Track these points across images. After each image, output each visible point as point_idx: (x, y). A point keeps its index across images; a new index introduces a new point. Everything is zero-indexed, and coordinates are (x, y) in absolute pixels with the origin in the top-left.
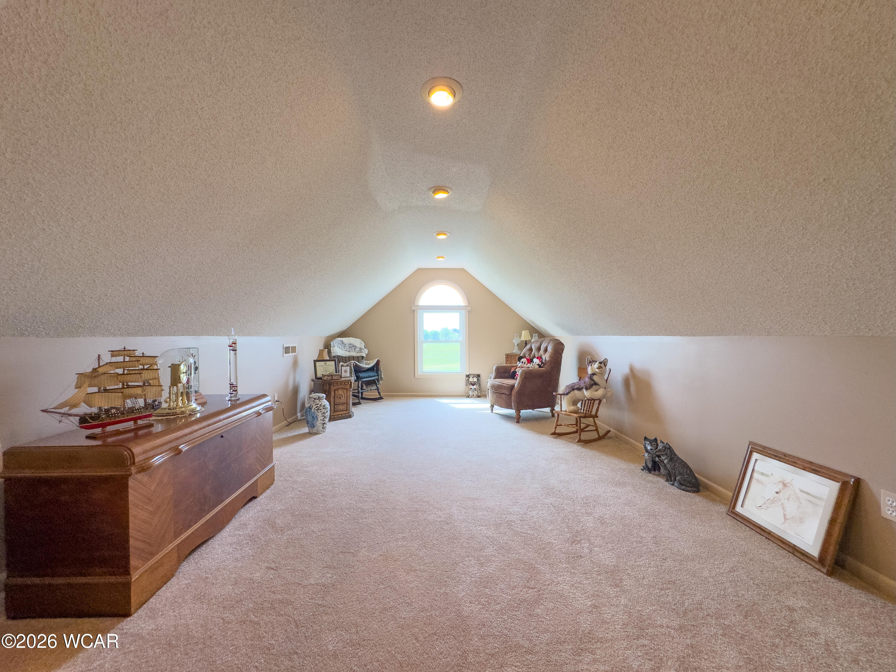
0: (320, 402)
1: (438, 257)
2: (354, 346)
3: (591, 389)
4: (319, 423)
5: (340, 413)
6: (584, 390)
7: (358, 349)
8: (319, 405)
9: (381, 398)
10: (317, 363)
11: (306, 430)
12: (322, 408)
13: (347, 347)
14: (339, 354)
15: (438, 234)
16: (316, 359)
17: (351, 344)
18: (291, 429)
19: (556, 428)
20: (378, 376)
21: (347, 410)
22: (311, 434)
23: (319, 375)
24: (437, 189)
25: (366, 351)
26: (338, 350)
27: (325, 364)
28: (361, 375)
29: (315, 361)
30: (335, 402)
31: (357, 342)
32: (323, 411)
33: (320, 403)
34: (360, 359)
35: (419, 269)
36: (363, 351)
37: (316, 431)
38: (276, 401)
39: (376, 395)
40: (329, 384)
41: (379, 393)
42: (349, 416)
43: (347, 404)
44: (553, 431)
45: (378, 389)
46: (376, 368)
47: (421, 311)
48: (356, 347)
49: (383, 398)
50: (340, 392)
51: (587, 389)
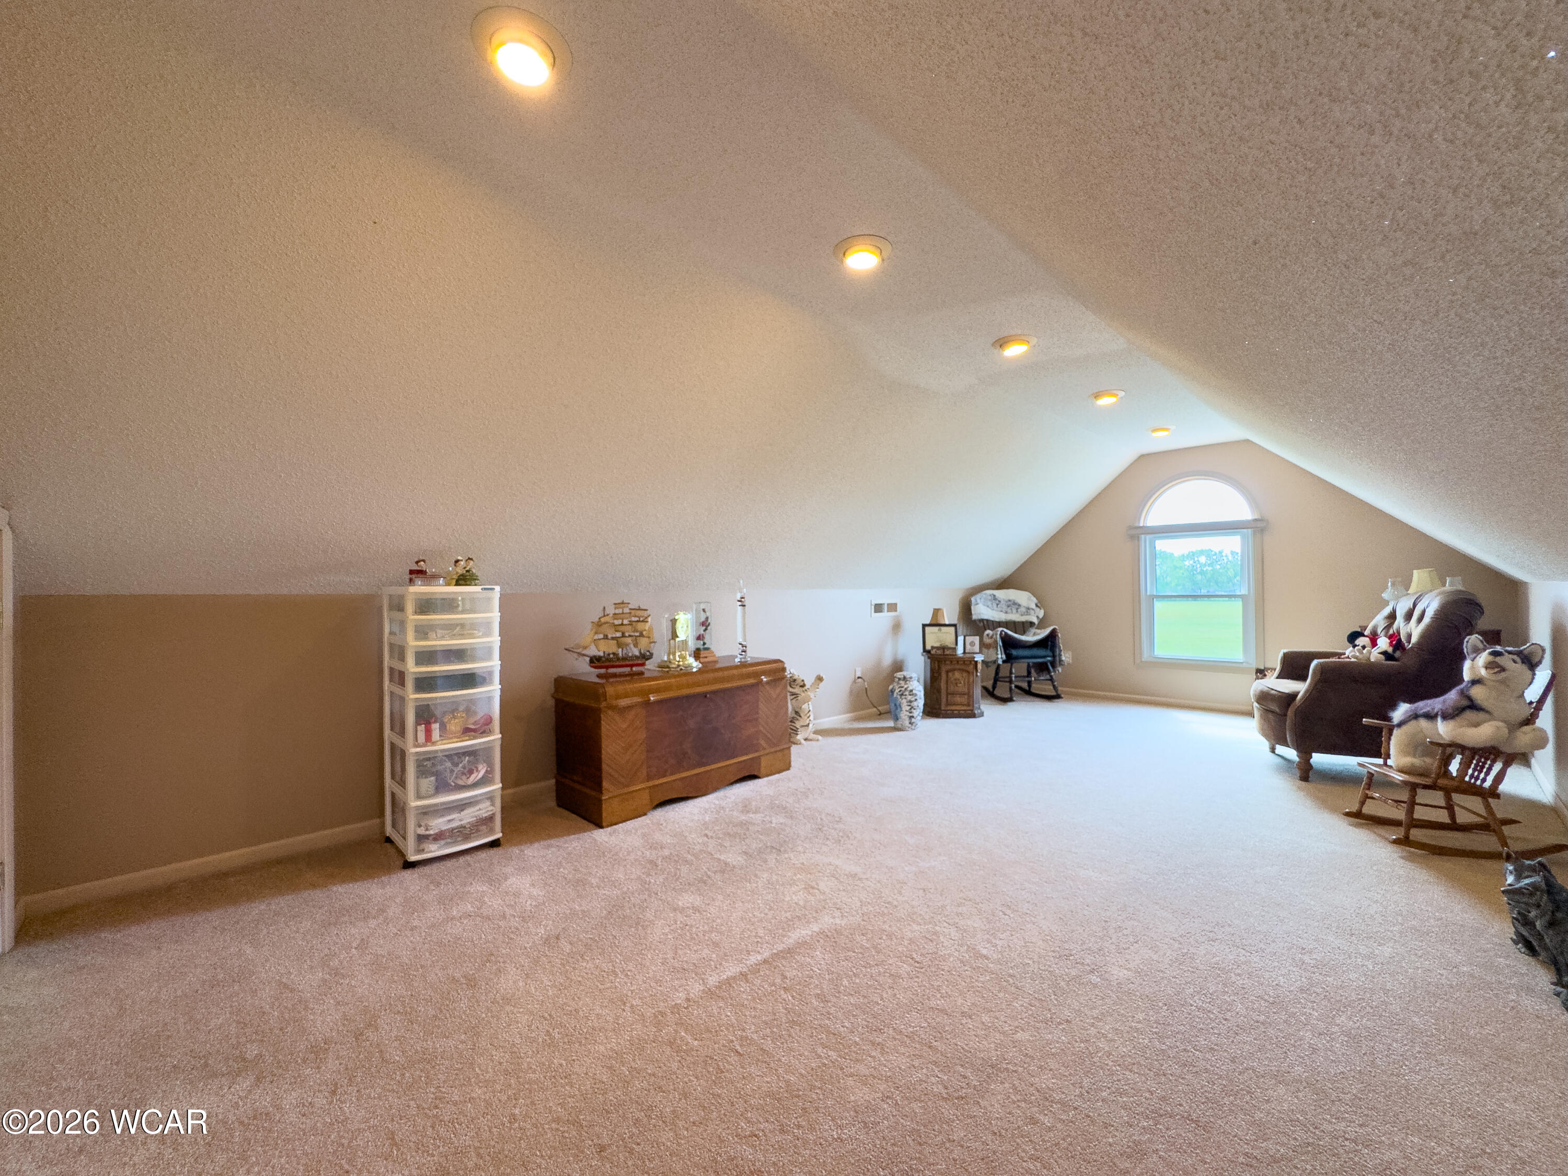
0: (906, 684)
1: (1154, 430)
2: (1015, 603)
3: (1458, 719)
4: (904, 715)
5: (958, 708)
6: (1439, 719)
7: (1023, 610)
8: (903, 689)
9: (1057, 697)
10: (927, 629)
11: (891, 724)
12: (907, 693)
13: (1003, 604)
14: (986, 617)
15: (1097, 395)
16: (928, 622)
17: (1010, 601)
18: (879, 719)
19: (1363, 803)
20: (1054, 656)
21: (968, 705)
22: (895, 729)
23: (928, 647)
24: (1002, 343)
25: (1041, 613)
26: (983, 610)
27: (940, 630)
28: (1014, 652)
29: (924, 626)
30: (949, 691)
31: (1024, 598)
32: (909, 698)
33: (906, 686)
34: (1024, 627)
35: (1142, 456)
36: (1032, 612)
37: (900, 726)
38: (859, 678)
39: (1048, 689)
40: (939, 661)
41: (1054, 686)
42: (970, 713)
43: (970, 695)
44: (1355, 808)
45: (1051, 680)
46: (1050, 642)
47: (1148, 537)
48: (1019, 605)
49: (1062, 698)
50: (957, 675)
51: (1445, 717)
